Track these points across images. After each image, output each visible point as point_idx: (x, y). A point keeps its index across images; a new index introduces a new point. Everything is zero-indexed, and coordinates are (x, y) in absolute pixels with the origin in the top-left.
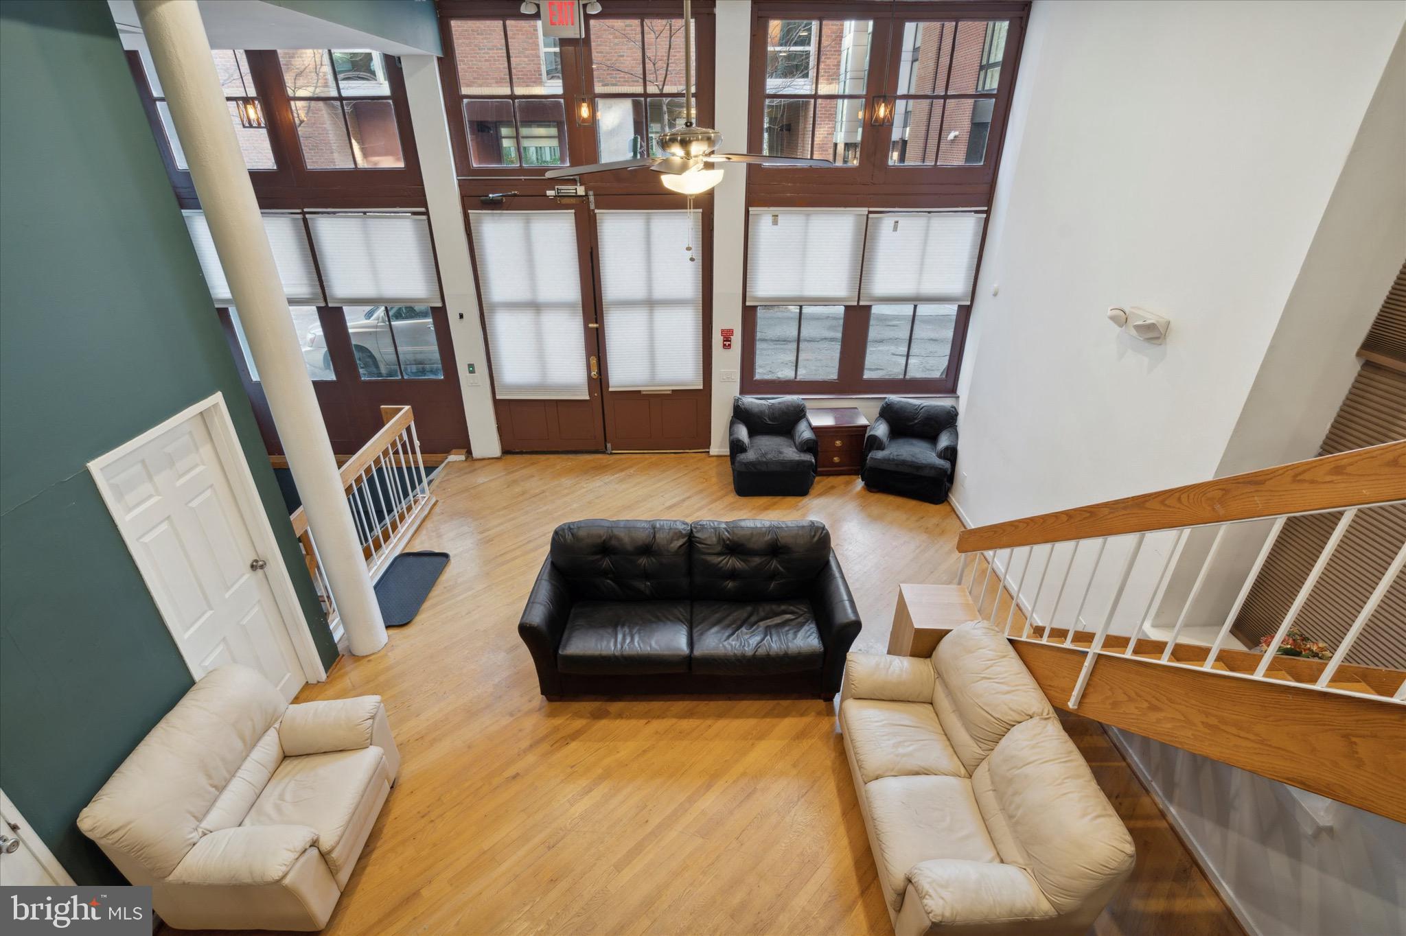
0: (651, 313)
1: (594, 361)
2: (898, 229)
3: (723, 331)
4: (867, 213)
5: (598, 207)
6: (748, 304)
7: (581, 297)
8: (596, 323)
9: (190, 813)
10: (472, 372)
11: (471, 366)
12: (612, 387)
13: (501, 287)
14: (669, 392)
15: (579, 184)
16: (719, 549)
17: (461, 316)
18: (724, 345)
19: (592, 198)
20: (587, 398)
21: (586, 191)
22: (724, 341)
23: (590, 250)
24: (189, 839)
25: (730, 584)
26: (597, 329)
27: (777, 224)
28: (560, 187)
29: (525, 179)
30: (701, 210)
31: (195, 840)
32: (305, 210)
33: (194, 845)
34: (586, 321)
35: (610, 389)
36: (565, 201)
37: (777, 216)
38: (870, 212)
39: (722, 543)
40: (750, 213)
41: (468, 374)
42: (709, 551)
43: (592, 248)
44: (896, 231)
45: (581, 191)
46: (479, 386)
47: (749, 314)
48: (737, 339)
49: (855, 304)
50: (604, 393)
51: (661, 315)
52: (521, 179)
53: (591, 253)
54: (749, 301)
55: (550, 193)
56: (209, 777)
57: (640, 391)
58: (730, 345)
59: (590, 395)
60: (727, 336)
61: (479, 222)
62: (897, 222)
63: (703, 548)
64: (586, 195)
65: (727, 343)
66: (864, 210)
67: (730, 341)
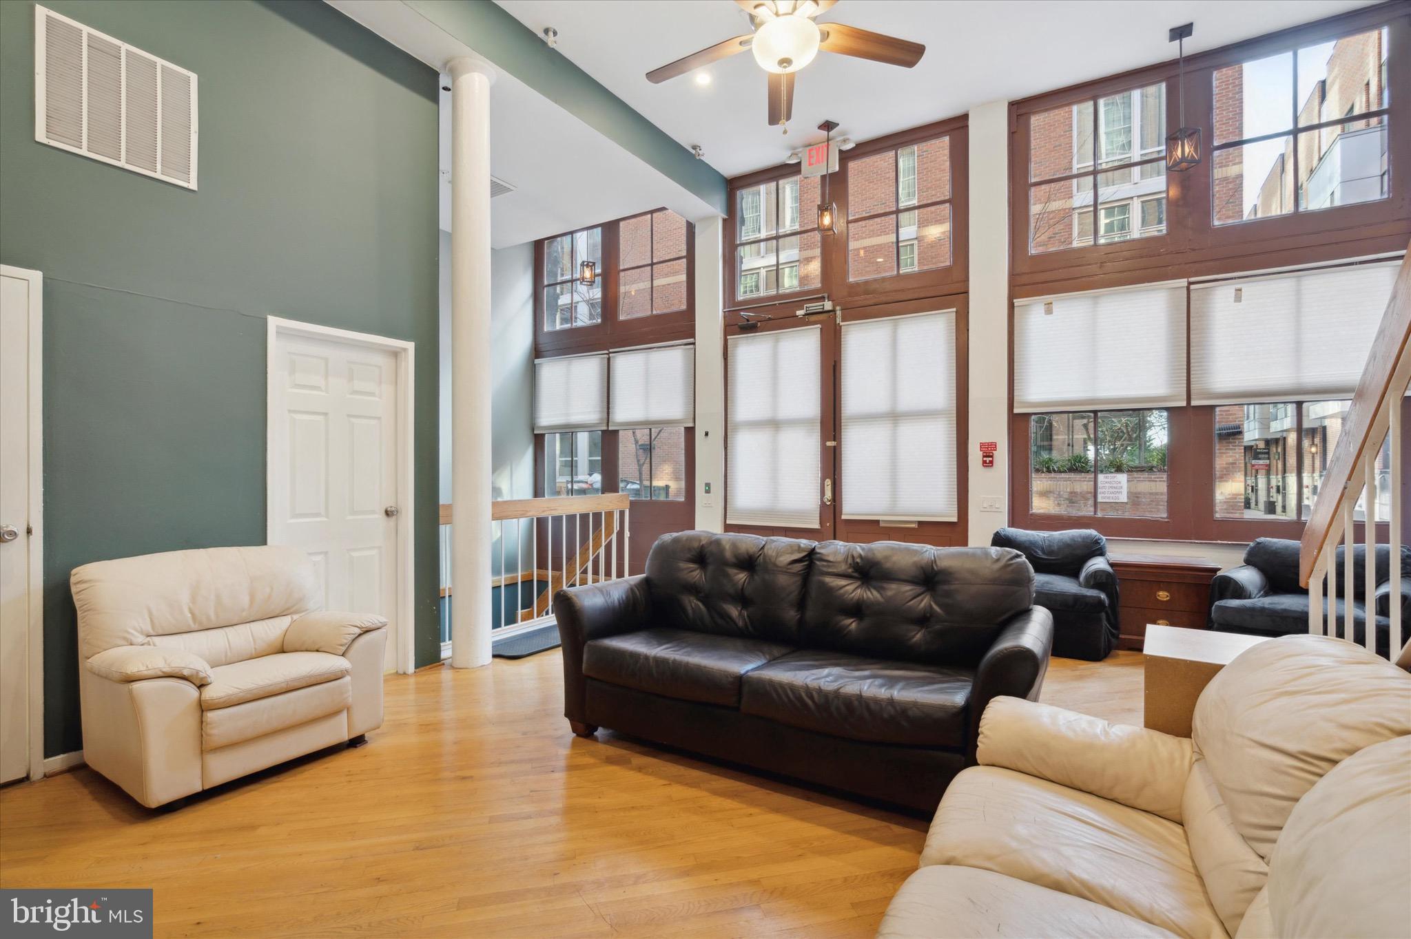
0: (896, 426)
1: (828, 482)
2: (1242, 299)
3: (982, 445)
4: (1186, 284)
5: (843, 320)
6: (1016, 411)
7: (820, 412)
8: (834, 440)
9: (150, 614)
10: (708, 492)
11: (708, 485)
12: (845, 514)
13: (748, 406)
14: (913, 526)
15: (826, 300)
16: (843, 568)
17: (707, 434)
18: (984, 462)
19: (839, 313)
20: (817, 526)
21: (834, 306)
22: (984, 456)
23: (833, 363)
24: (129, 633)
25: (852, 624)
26: (835, 447)
27: (1052, 313)
28: (808, 305)
29: (779, 304)
30: (954, 309)
31: (135, 640)
32: (611, 350)
33: (131, 644)
34: (824, 438)
35: (843, 517)
36: (813, 318)
37: (1051, 303)
38: (1190, 283)
39: (850, 561)
40: (1016, 304)
41: (704, 494)
42: (830, 570)
43: (835, 362)
44: (1240, 301)
45: (828, 305)
46: (711, 507)
47: (1017, 422)
48: (1002, 456)
49: (1184, 404)
50: (837, 521)
51: (907, 431)
52: (775, 304)
53: (835, 367)
54: (1017, 408)
55: (800, 313)
56: (193, 599)
57: (878, 522)
58: (991, 462)
59: (821, 523)
60: (988, 453)
61: (735, 346)
62: (1240, 290)
63: (823, 566)
64: (834, 311)
65: (988, 460)
66: (1183, 282)
67: (992, 457)
